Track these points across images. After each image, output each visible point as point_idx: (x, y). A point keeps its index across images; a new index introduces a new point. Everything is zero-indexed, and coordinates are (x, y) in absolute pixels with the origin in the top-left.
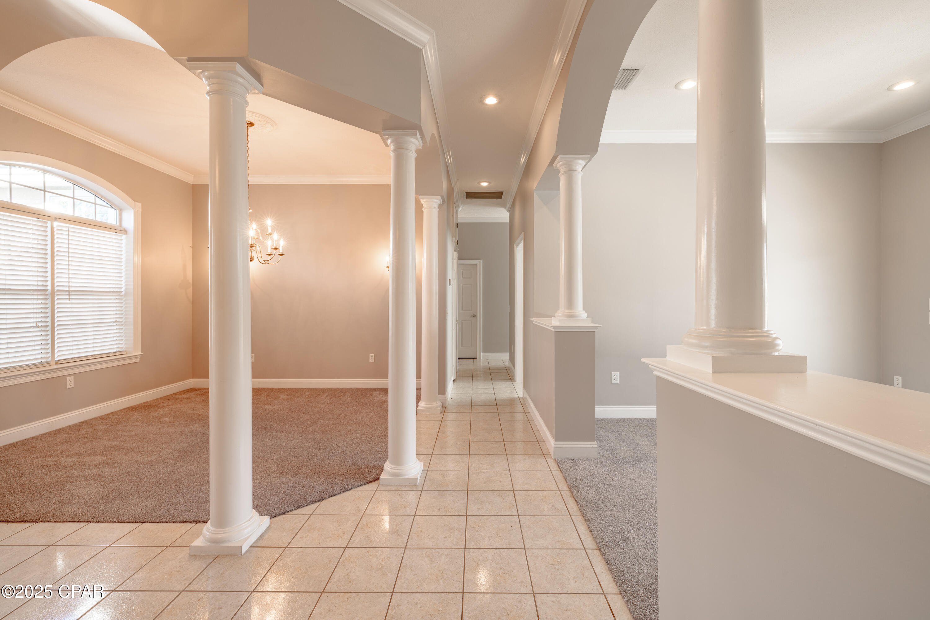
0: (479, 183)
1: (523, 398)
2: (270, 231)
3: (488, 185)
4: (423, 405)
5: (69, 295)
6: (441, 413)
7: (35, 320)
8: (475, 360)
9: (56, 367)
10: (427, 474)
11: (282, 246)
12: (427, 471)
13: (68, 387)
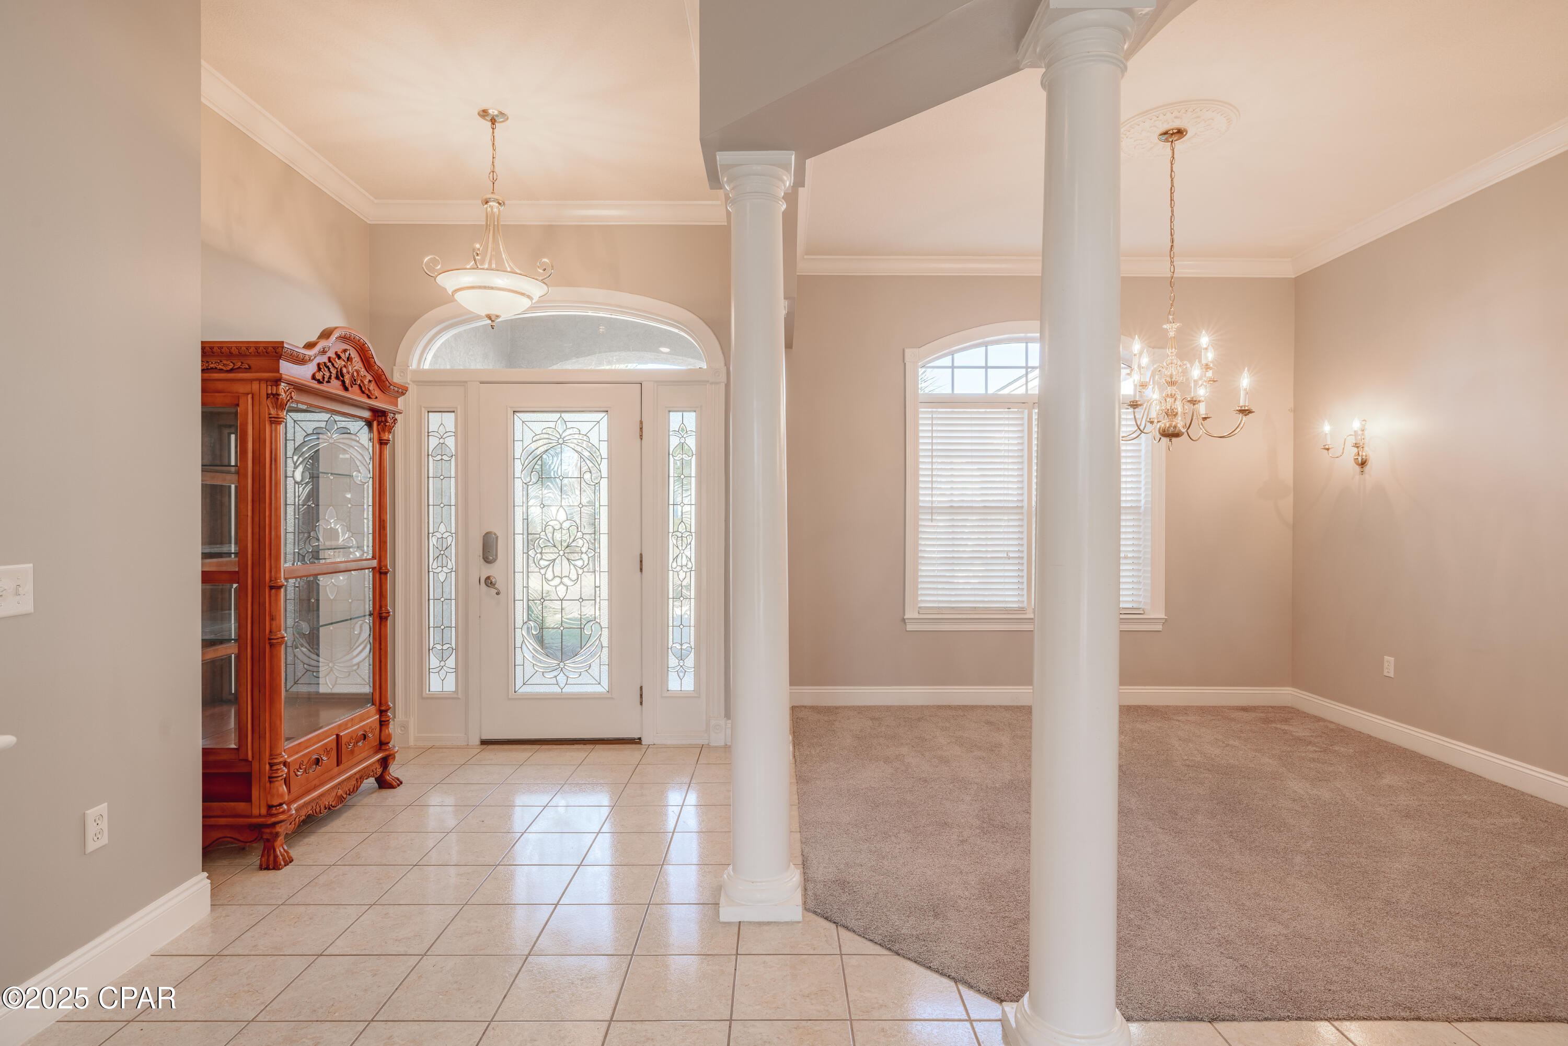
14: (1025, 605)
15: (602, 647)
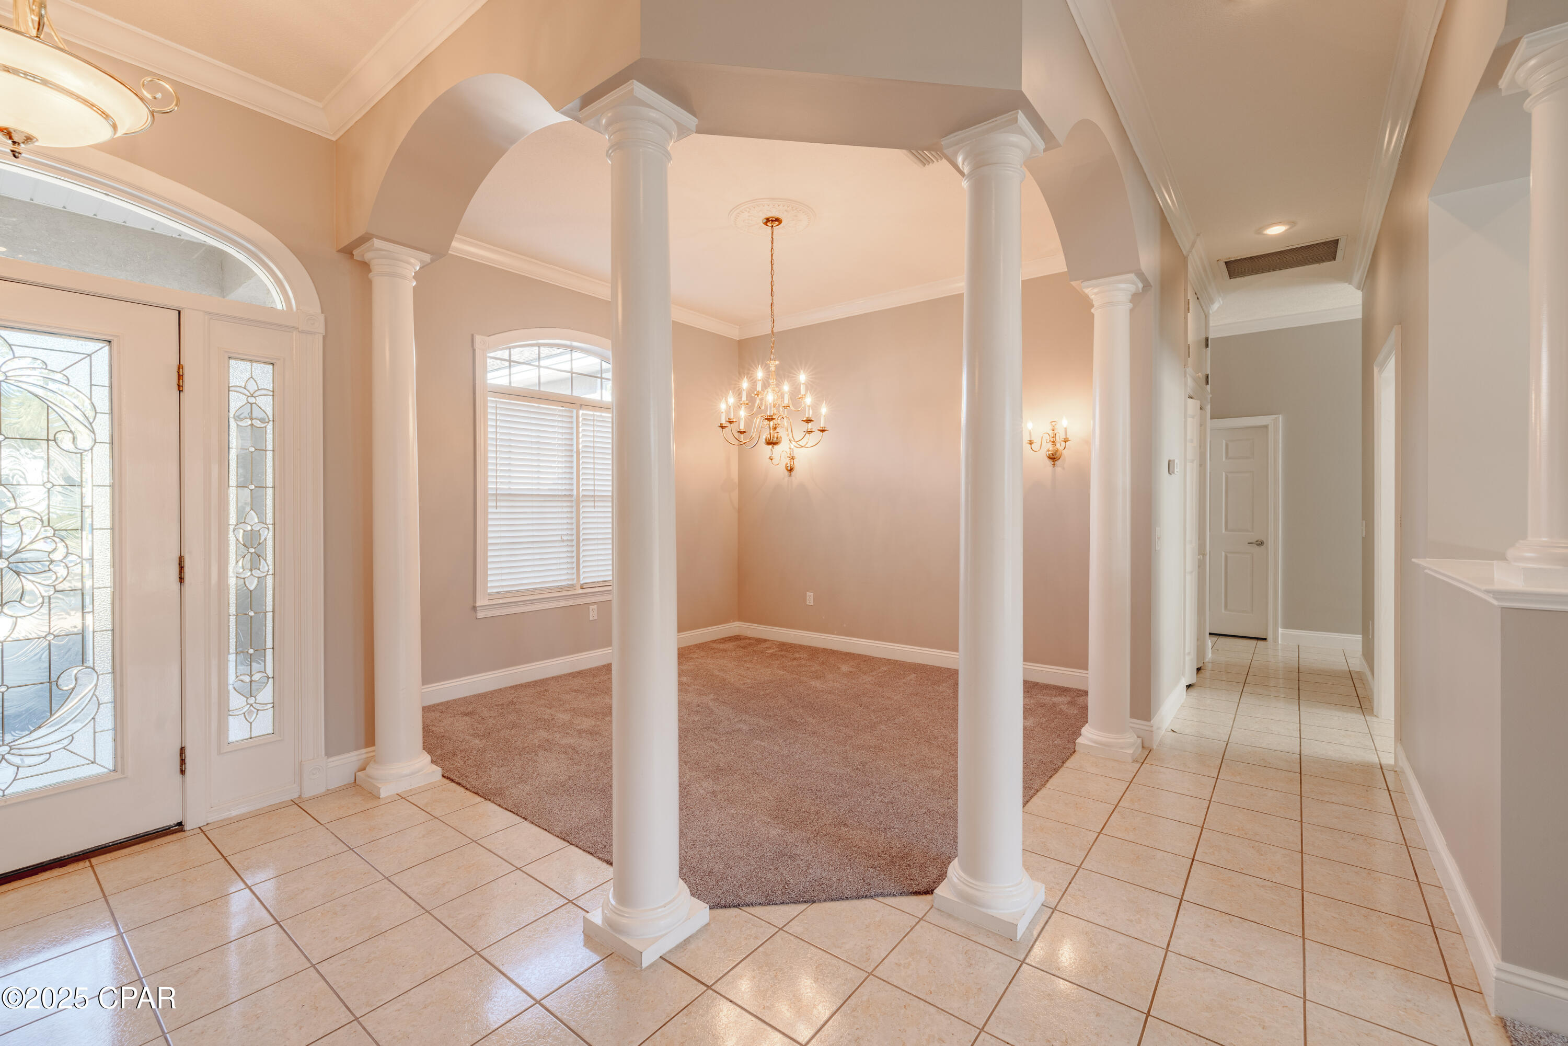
0: (1259, 231)
1: (1396, 769)
2: (803, 392)
3: (1286, 230)
4: (1090, 736)
5: (594, 501)
6: (1135, 761)
7: (560, 533)
8: (1260, 643)
9: (581, 591)
10: (1050, 918)
11: (825, 416)
12: (1054, 909)
13: (591, 618)
14: (575, 582)
15: (99, 704)
